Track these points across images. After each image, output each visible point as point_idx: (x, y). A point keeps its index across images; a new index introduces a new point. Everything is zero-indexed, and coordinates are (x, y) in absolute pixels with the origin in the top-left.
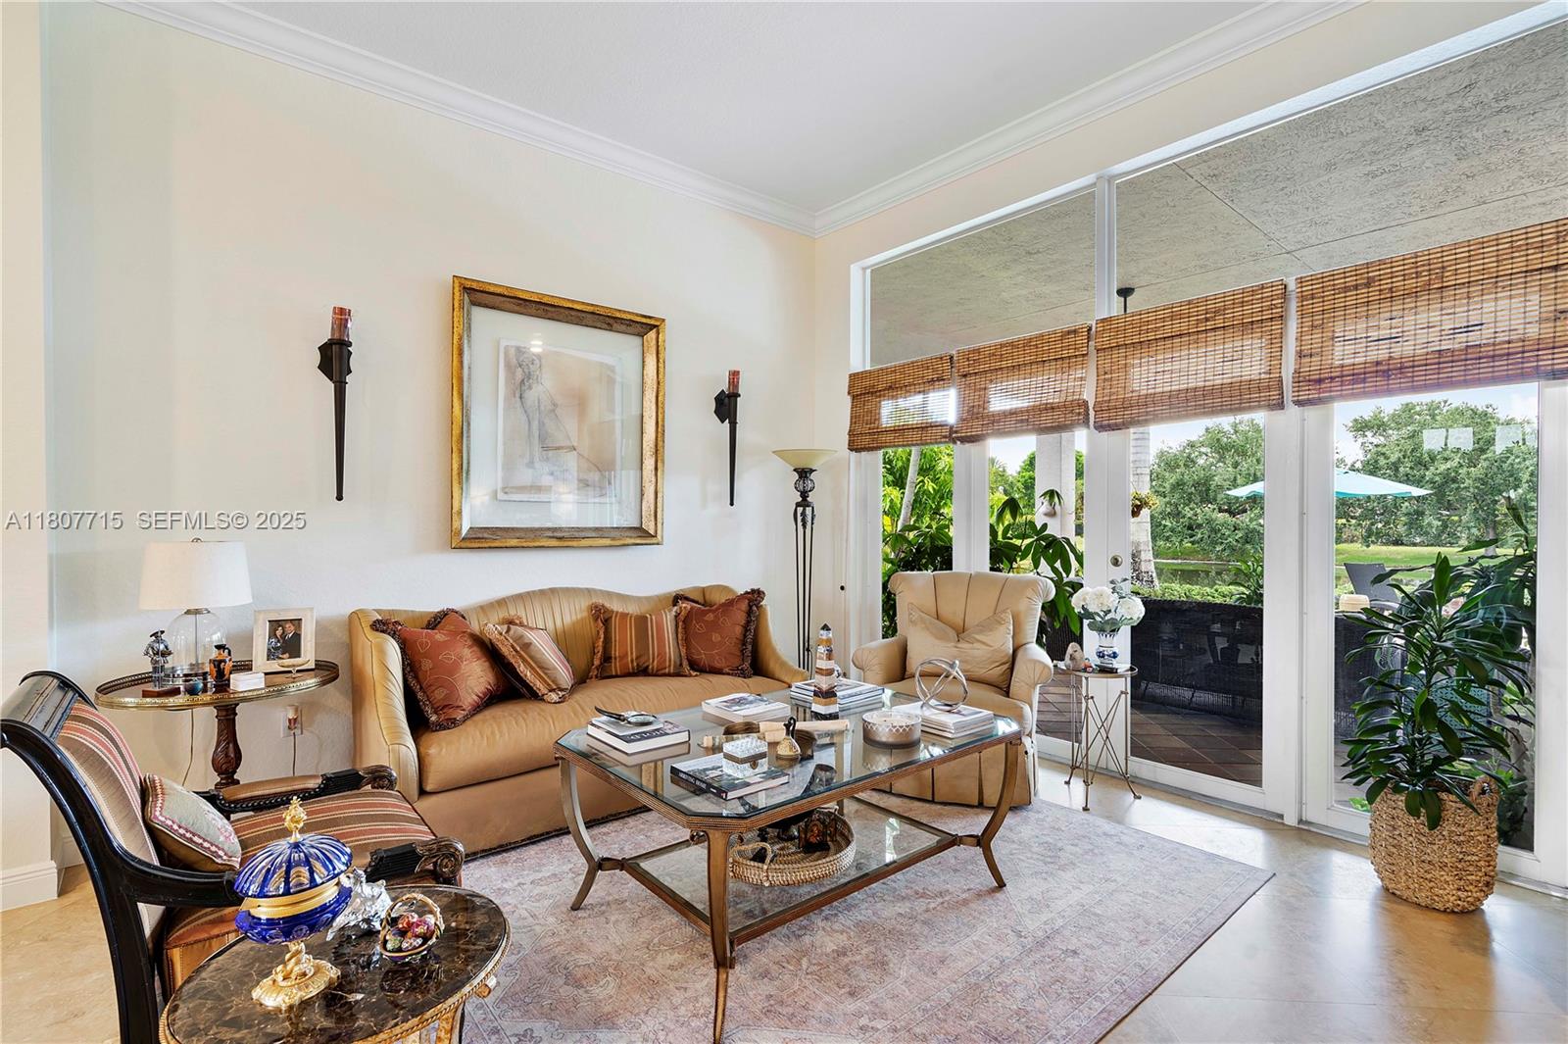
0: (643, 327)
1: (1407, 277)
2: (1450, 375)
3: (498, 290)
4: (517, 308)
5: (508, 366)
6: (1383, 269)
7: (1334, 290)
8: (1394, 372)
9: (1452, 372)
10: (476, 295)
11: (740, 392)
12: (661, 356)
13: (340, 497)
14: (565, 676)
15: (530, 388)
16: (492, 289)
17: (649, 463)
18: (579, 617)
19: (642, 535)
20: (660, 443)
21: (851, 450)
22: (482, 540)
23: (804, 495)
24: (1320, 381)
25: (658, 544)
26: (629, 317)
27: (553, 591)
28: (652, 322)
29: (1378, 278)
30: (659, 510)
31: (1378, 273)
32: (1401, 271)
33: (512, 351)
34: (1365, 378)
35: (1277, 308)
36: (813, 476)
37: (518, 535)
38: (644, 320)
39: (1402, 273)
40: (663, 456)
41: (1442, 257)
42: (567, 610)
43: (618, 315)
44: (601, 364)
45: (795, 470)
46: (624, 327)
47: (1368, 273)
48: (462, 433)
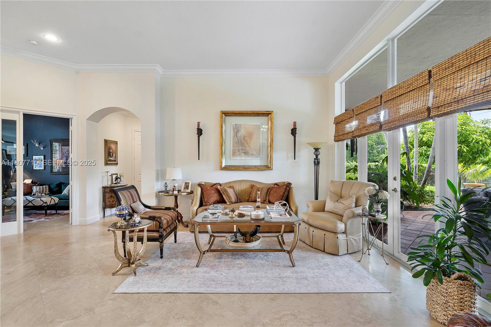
0: (267, 114)
1: (464, 60)
2: (478, 100)
3: (230, 112)
4: (235, 115)
5: (233, 128)
6: (457, 58)
7: (442, 70)
8: (460, 101)
9: (478, 99)
10: (227, 114)
11: (297, 128)
12: (272, 121)
13: (199, 159)
14: (233, 199)
15: (238, 133)
16: (228, 112)
17: (269, 149)
18: (247, 187)
19: (268, 168)
20: (272, 144)
21: (335, 141)
22: (228, 168)
23: (317, 156)
24: (438, 107)
25: (271, 170)
26: (262, 112)
27: (243, 180)
28: (269, 112)
29: (455, 63)
30: (272, 161)
31: (455, 60)
32: (462, 58)
33: (234, 125)
34: (451, 105)
35: (427, 80)
36: (319, 150)
37: (235, 167)
38: (267, 112)
39: (462, 59)
40: (273, 147)
41: (475, 49)
42: (245, 185)
43: (259, 112)
44: (256, 125)
45: (314, 149)
46: (262, 115)
47: (452, 61)
48: (222, 145)
